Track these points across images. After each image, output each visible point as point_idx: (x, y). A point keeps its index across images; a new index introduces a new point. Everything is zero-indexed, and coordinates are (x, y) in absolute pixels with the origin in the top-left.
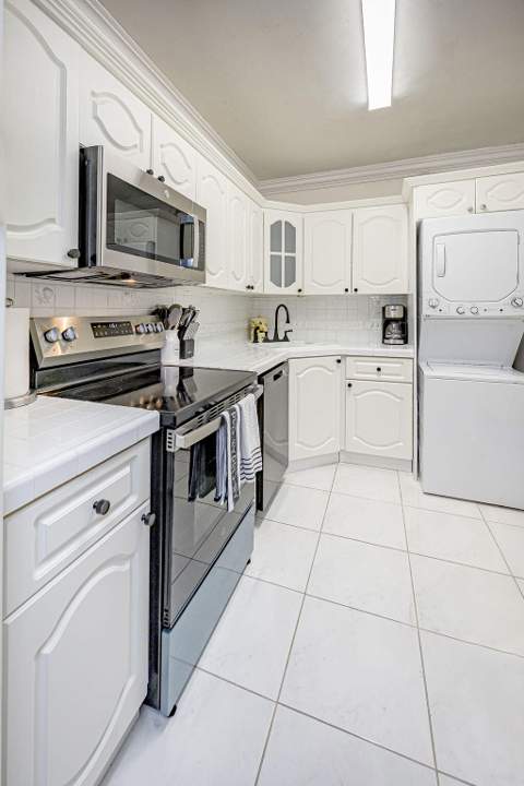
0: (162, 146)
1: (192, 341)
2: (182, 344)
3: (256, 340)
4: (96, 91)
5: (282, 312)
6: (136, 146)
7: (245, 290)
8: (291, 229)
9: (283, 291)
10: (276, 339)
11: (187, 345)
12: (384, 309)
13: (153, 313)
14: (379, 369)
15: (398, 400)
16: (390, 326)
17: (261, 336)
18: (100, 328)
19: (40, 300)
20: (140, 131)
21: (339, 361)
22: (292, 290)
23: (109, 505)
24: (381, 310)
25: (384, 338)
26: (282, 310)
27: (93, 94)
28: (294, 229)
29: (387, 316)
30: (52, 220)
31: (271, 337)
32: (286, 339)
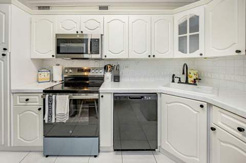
0: (85, 23)
1: (118, 76)
3: (173, 81)
6: (75, 27)
9: (188, 55)
10: (187, 82)
18: (80, 70)
21: (202, 106)
22: (196, 54)
31: (183, 81)
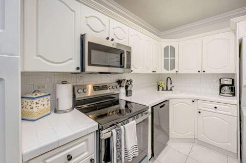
0: (114, 28)
1: (131, 90)
2: (127, 92)
3: (159, 90)
4: (88, 16)
5: (169, 80)
6: (103, 31)
7: (152, 73)
8: (173, 49)
9: (170, 72)
10: (167, 90)
11: (129, 92)
12: (220, 79)
13: (117, 82)
14: (216, 108)
15: (228, 124)
16: (223, 88)
17: (161, 89)
18: (96, 88)
19: (79, 80)
20: (105, 25)
21: (193, 101)
22: (174, 71)
23: (71, 157)
24: (219, 80)
25: (220, 92)
26: (169, 79)
27: (86, 17)
28: (174, 48)
29: (222, 83)
30: (71, 59)
31: (165, 89)
32: (171, 90)
